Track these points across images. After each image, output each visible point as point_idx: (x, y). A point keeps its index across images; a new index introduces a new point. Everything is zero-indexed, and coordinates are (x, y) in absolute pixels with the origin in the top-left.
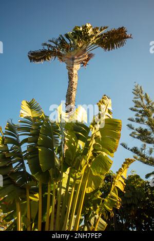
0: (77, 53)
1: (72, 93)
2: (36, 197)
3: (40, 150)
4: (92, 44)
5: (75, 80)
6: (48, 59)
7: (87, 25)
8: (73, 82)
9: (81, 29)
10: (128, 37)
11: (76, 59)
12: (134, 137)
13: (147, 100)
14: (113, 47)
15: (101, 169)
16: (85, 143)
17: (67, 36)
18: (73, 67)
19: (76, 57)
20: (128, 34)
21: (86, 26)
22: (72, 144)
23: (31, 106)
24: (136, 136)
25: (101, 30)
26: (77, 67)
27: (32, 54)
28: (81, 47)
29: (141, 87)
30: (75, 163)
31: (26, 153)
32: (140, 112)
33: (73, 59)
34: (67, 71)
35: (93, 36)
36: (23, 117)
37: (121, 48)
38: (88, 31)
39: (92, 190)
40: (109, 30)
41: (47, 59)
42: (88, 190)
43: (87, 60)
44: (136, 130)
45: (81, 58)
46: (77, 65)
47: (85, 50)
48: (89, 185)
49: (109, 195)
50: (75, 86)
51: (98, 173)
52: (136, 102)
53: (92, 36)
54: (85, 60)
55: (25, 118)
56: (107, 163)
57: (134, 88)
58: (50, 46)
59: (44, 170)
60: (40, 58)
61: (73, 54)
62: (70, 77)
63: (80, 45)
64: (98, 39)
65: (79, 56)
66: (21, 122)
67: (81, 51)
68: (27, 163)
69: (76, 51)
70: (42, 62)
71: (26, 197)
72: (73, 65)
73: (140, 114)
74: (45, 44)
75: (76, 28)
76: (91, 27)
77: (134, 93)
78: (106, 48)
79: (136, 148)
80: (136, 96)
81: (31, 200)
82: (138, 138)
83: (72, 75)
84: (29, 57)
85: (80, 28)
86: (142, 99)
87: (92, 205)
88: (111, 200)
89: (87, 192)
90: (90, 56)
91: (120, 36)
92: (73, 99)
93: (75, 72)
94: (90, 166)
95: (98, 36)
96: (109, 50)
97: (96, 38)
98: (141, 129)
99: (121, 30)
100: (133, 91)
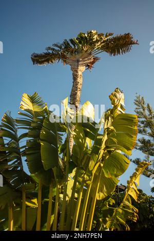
0: (82, 56)
1: (77, 93)
2: (34, 203)
3: (42, 144)
4: (98, 49)
5: (80, 80)
6: (52, 62)
7: (93, 31)
8: (78, 82)
9: (86, 35)
10: (134, 43)
11: (81, 61)
12: (136, 148)
13: (150, 111)
14: (119, 52)
15: (116, 170)
16: (94, 141)
17: (72, 41)
18: (78, 68)
19: (81, 60)
20: (134, 40)
21: (91, 32)
22: (80, 140)
23: (33, 100)
24: (138, 147)
25: (106, 36)
26: (82, 69)
27: (35, 57)
28: (87, 51)
29: (143, 98)
30: (84, 162)
31: (24, 149)
32: (143, 122)
33: (78, 61)
34: (72, 72)
35: (99, 41)
36: (23, 109)
37: (127, 53)
38: (93, 36)
39: (104, 197)
40: (115, 36)
41: (50, 62)
42: (99, 196)
43: (93, 63)
44: (139, 140)
45: (86, 61)
46: (82, 67)
47: (90, 54)
48: (101, 190)
49: (122, 204)
50: (79, 86)
51: (111, 174)
52: (138, 113)
53: (97, 41)
54: (90, 63)
55: (25, 110)
56: (123, 163)
57: (136, 98)
58: (54, 49)
59: (46, 168)
60: (43, 60)
61: (77, 56)
62: (75, 77)
63: (85, 49)
64: (103, 44)
65: (84, 58)
66: (21, 114)
67: (86, 55)
68: (26, 161)
69: (81, 55)
70: (45, 64)
71: (22, 202)
72: (78, 66)
73: (142, 125)
74: (49, 48)
75: (81, 34)
76: (96, 33)
77: (136, 104)
78: (111, 53)
79: (138, 159)
80: (137, 107)
81: (27, 206)
82: (141, 149)
83: (77, 75)
84: (32, 59)
85: (84, 34)
86: (144, 110)
87: (101, 216)
88: (124, 211)
89: (98, 199)
90: (96, 59)
91: (126, 41)
92: (78, 99)
93: (80, 73)
94: (102, 165)
95: (104, 42)
96: (114, 55)
97: (101, 43)
98: (144, 140)
99: (127, 36)
100: (135, 101)
